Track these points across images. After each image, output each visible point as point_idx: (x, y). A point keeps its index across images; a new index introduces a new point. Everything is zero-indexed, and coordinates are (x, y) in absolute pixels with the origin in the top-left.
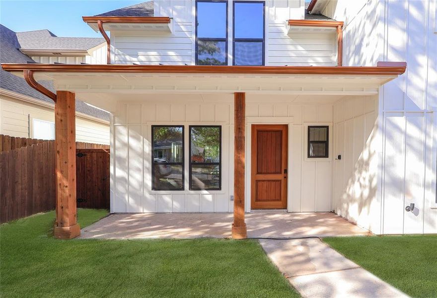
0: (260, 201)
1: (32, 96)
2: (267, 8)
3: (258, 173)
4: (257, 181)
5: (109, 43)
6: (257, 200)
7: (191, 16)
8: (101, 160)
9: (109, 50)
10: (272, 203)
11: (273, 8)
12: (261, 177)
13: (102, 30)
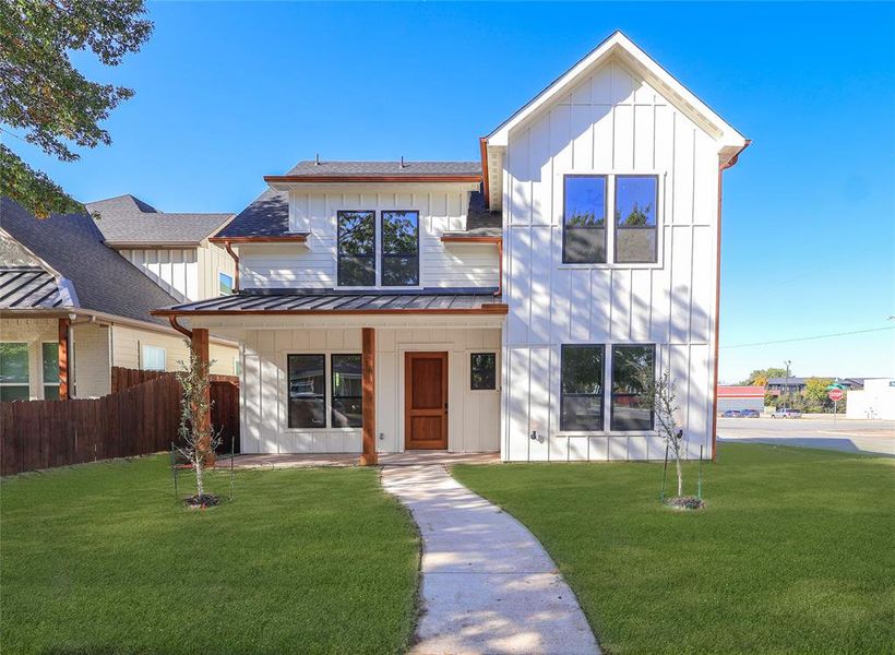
0: (417, 440)
1: (142, 320)
2: (421, 217)
3: (413, 408)
4: (413, 417)
5: (237, 261)
6: (413, 439)
7: (333, 227)
8: (227, 395)
9: (237, 269)
10: (431, 442)
11: (429, 218)
12: (417, 412)
13: (229, 251)
